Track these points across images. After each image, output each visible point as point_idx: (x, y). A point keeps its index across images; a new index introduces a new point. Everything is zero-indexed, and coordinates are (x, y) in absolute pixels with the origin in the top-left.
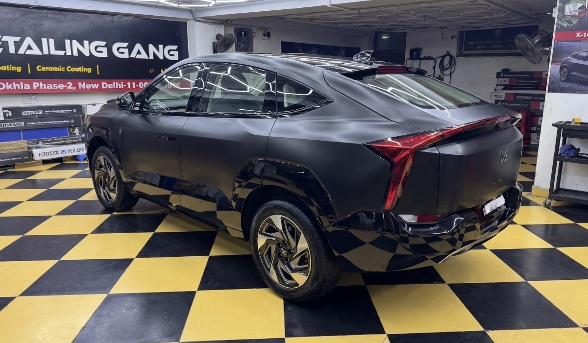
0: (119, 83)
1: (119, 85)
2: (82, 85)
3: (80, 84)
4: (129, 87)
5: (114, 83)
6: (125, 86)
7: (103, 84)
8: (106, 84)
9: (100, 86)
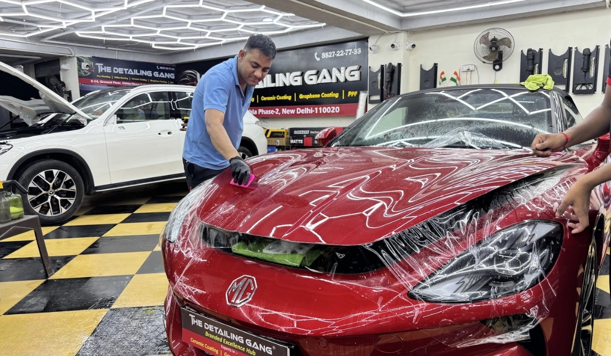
0: (310, 108)
1: (309, 110)
2: (285, 111)
3: (283, 110)
4: (316, 112)
5: (305, 109)
6: (314, 111)
7: (298, 109)
8: (300, 109)
9: (296, 112)
